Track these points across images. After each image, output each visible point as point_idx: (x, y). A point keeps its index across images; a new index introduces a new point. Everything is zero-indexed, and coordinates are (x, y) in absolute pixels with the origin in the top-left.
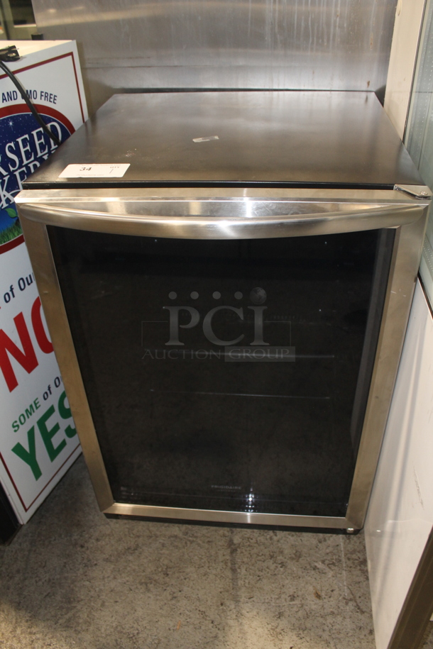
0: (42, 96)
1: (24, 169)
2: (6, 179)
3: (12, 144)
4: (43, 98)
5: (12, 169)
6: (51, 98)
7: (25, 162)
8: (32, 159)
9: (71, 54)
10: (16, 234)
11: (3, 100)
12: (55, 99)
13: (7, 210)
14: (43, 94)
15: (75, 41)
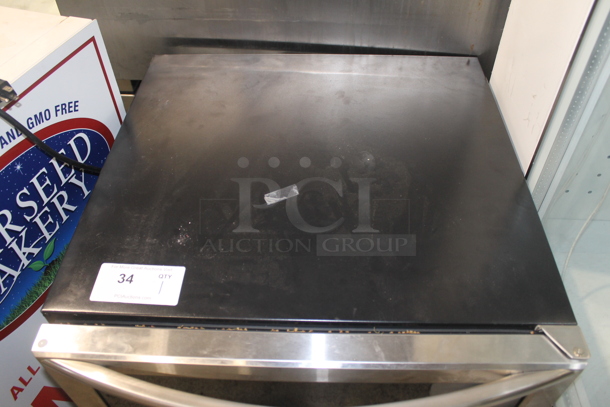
0: (57, 111)
1: (46, 209)
2: (23, 234)
3: (25, 191)
4: (59, 113)
5: (28, 218)
6: (70, 107)
7: (46, 200)
8: (56, 190)
9: (93, 39)
10: (47, 284)
11: (2, 145)
12: (76, 106)
13: (30, 266)
14: (59, 108)
15: (95, 20)
